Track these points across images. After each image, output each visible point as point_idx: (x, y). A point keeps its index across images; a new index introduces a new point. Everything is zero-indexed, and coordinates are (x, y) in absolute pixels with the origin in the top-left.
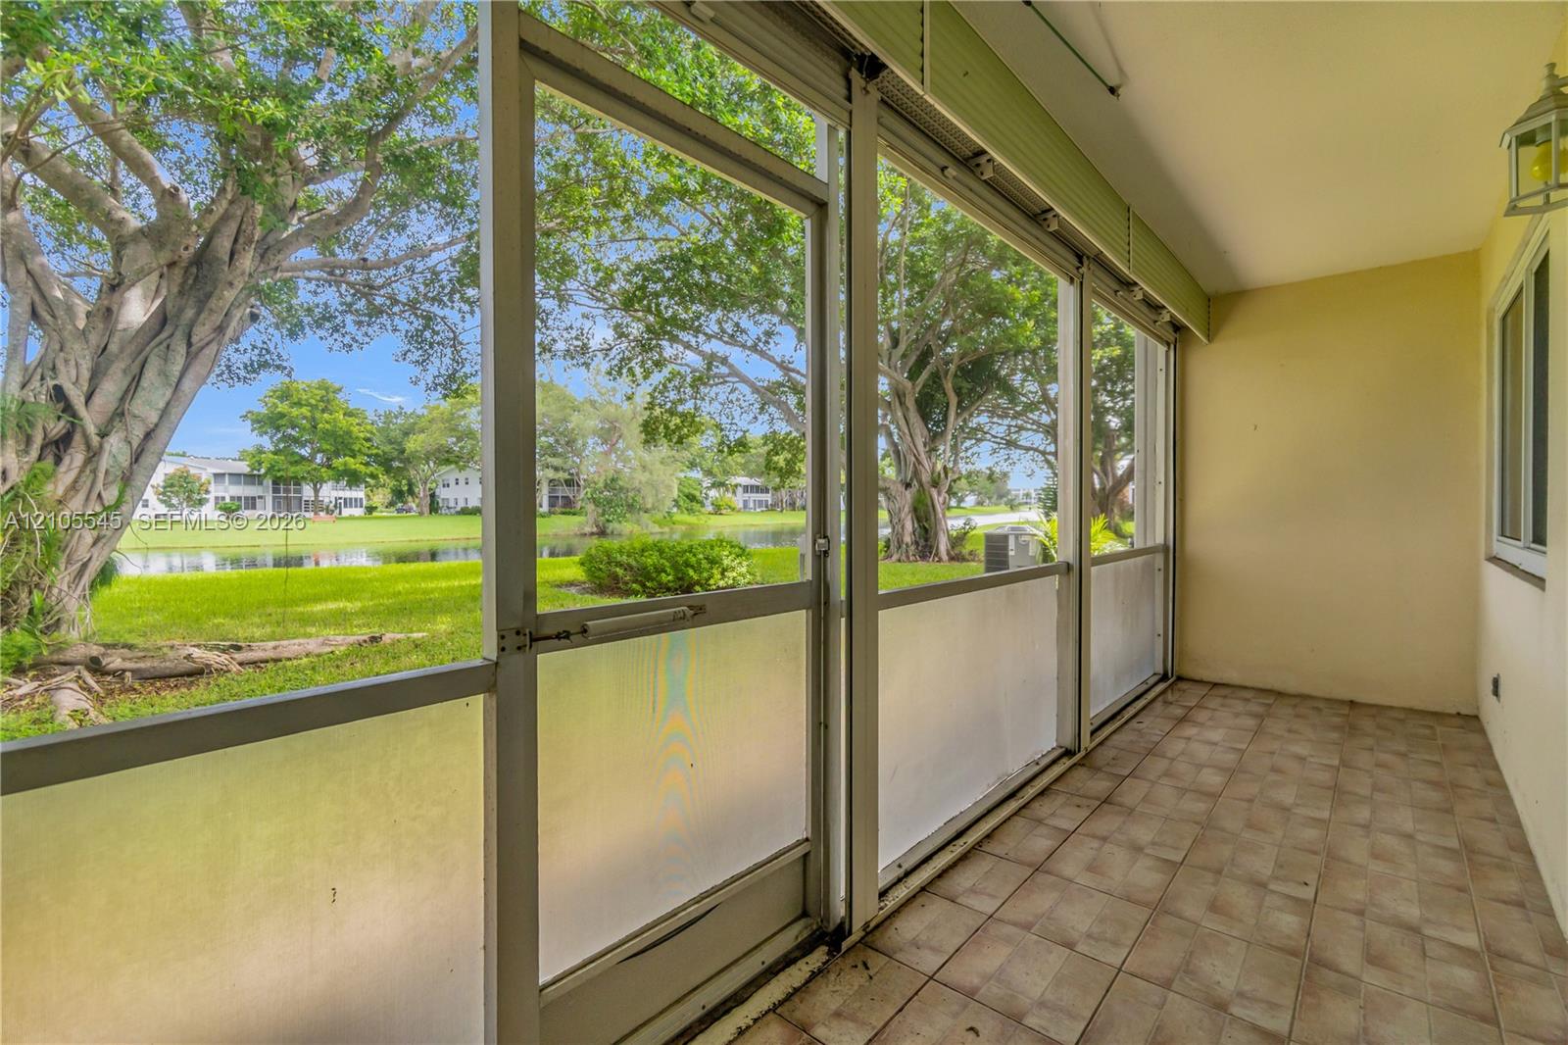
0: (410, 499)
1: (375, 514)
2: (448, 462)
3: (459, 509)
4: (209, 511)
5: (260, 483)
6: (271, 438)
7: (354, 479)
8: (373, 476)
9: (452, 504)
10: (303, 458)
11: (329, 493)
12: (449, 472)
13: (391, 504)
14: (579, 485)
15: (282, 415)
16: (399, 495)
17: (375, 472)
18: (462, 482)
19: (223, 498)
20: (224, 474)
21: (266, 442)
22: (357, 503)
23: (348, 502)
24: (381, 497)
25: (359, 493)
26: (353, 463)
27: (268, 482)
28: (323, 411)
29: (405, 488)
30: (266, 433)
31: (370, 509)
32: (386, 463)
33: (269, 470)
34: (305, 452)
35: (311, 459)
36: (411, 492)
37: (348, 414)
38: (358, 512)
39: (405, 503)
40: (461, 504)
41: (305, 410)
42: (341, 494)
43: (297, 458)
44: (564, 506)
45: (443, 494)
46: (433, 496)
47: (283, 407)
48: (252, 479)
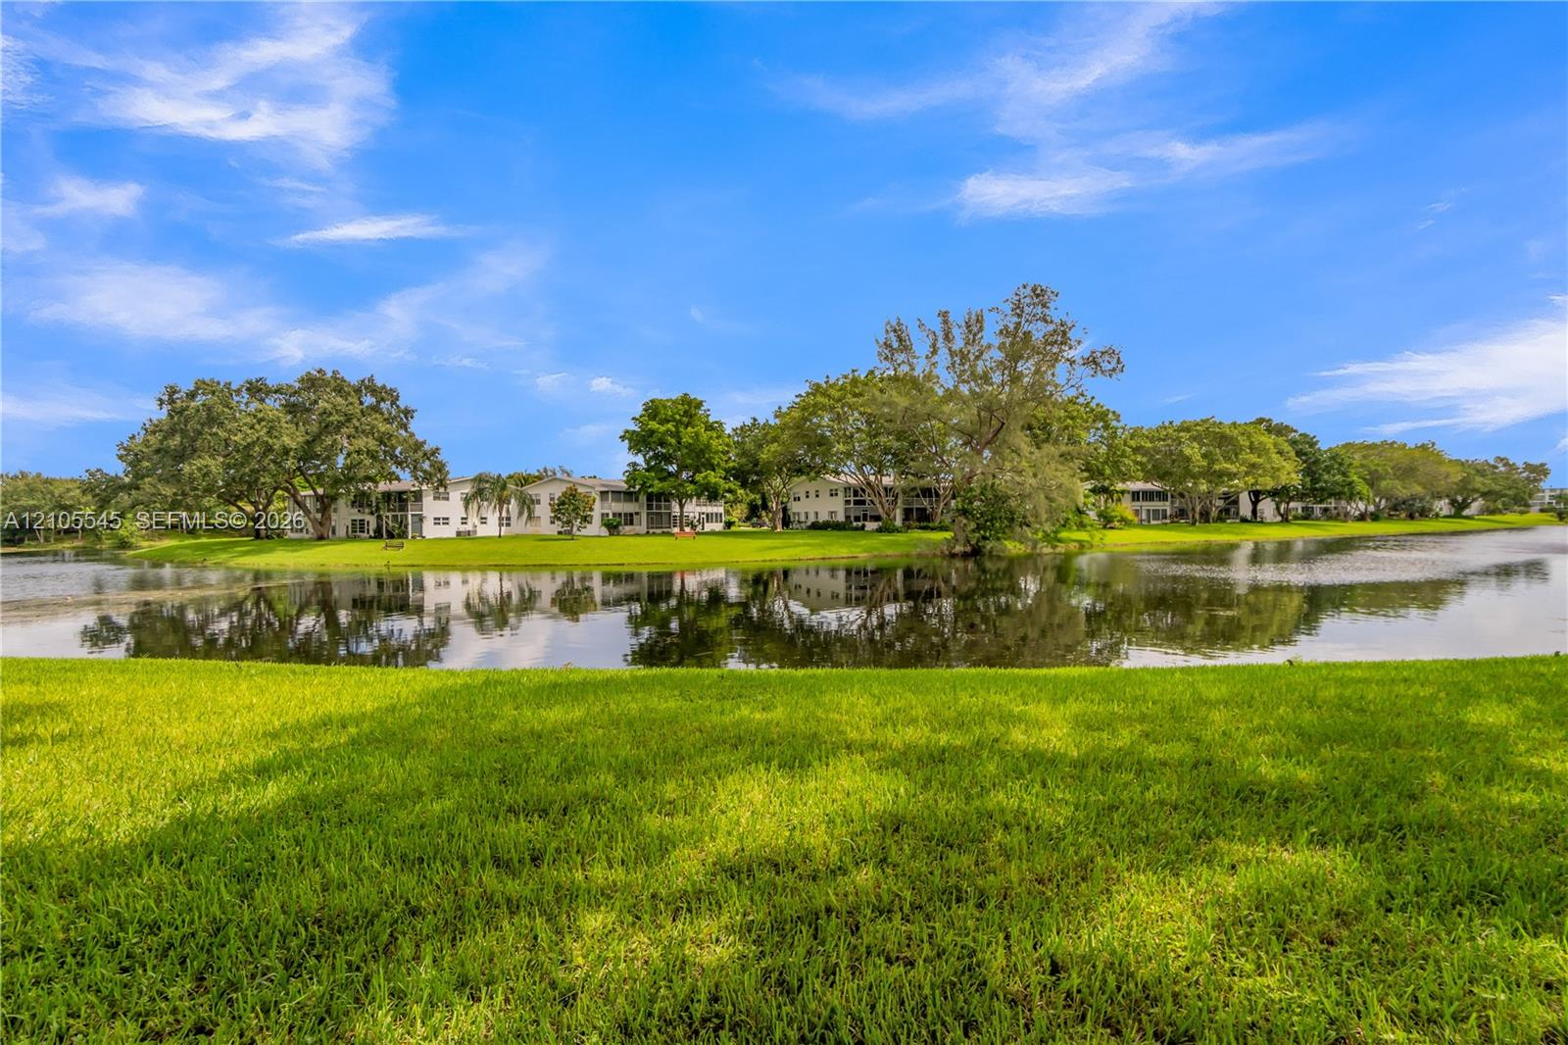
0: (764, 513)
1: (733, 529)
2: (800, 472)
3: (809, 523)
4: (595, 528)
5: (637, 500)
6: (644, 456)
7: (713, 495)
8: (730, 491)
9: (803, 519)
10: (670, 474)
11: (693, 509)
12: (800, 484)
13: (748, 519)
14: (937, 495)
15: (652, 432)
16: (754, 512)
17: (733, 487)
18: (812, 494)
19: (607, 515)
20: (607, 492)
21: (640, 459)
22: (718, 517)
23: (709, 517)
24: (739, 512)
25: (718, 508)
26: (713, 478)
27: (643, 498)
28: (687, 426)
29: (760, 502)
30: (640, 451)
31: (729, 524)
32: (740, 476)
33: (643, 485)
34: (672, 468)
35: (676, 475)
36: (765, 506)
37: (710, 427)
38: (719, 527)
39: (759, 517)
40: (812, 519)
41: (670, 426)
42: (704, 509)
43: (665, 474)
44: (919, 520)
45: (795, 507)
46: (785, 510)
47: (654, 425)
48: (629, 496)
